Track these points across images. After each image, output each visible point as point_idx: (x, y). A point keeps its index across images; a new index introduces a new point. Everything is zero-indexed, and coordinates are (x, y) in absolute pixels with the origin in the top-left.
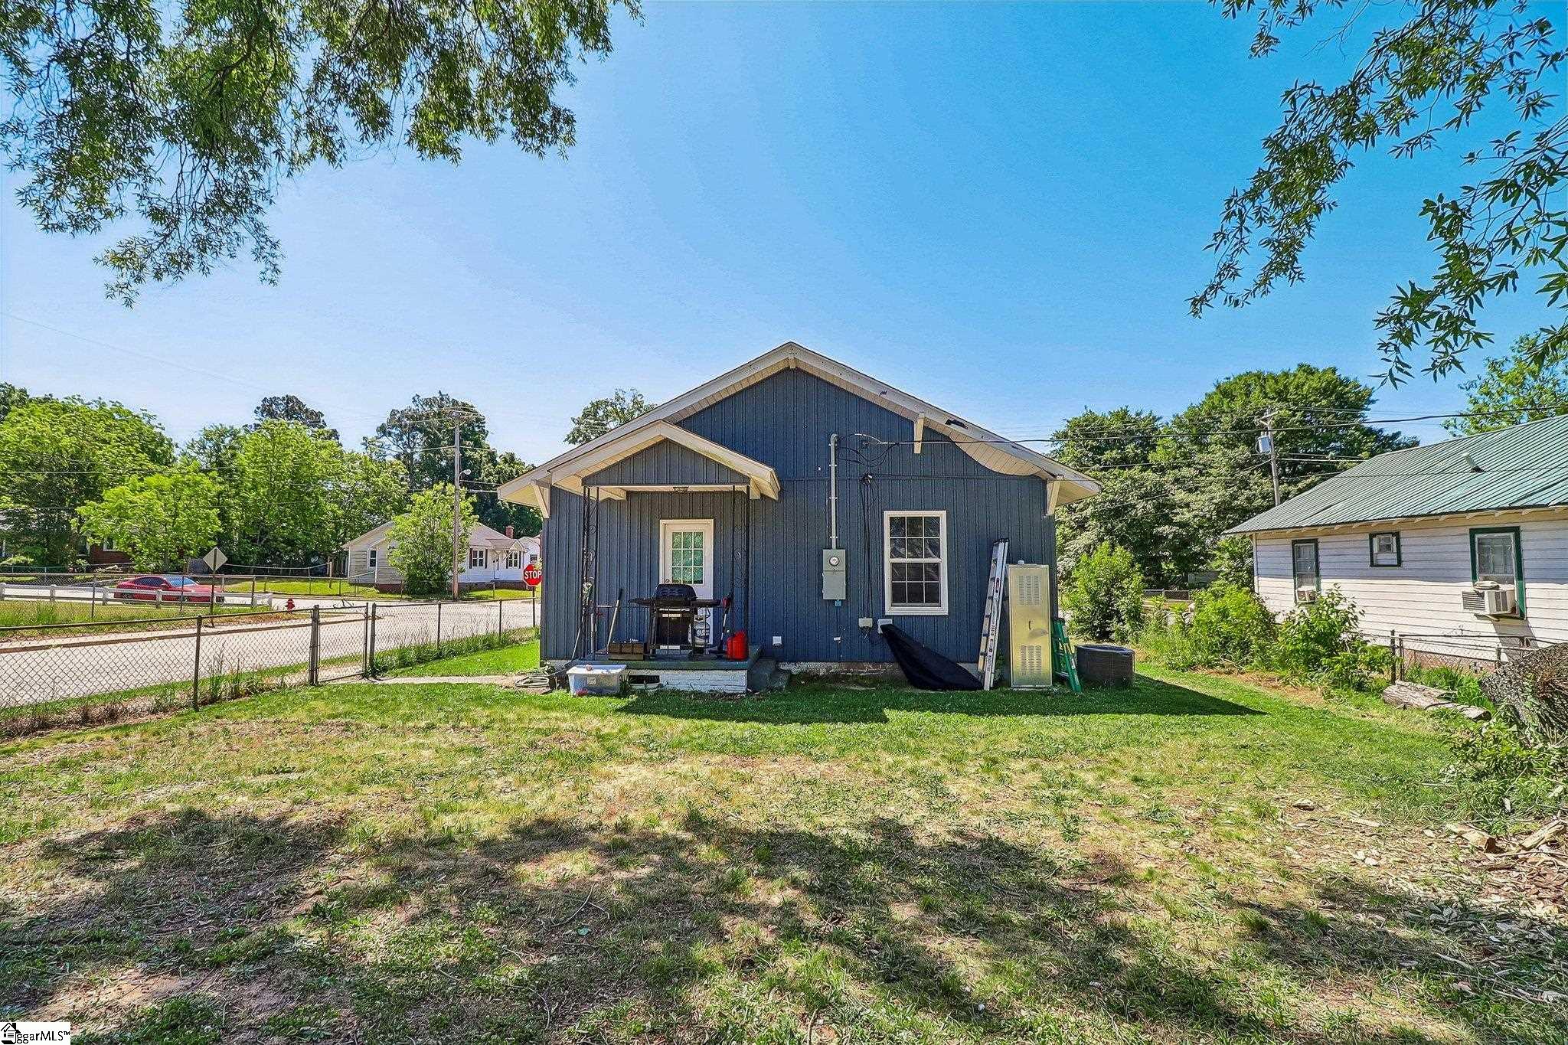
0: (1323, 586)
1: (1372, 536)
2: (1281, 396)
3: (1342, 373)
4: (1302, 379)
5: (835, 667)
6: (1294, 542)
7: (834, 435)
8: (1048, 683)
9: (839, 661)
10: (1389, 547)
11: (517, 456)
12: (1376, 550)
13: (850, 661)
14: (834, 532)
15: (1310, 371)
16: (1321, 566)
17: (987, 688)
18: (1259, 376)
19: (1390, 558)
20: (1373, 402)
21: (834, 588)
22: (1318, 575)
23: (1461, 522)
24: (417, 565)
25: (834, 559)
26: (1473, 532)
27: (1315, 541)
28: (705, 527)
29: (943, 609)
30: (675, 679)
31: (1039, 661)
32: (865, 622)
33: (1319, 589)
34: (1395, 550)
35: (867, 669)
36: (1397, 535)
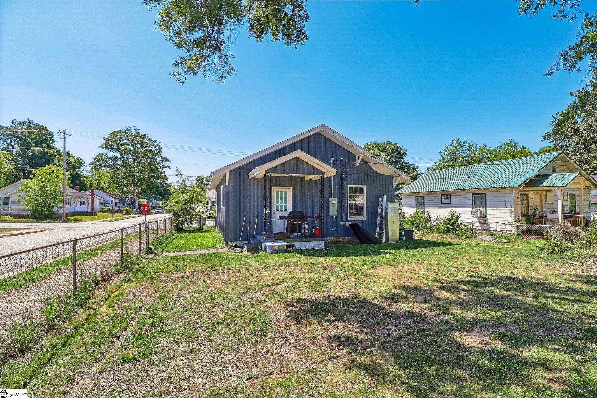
0: (425, 210)
1: (442, 195)
2: (384, 151)
3: (399, 145)
4: (388, 145)
5: (333, 239)
6: (416, 197)
7: (333, 159)
8: (398, 241)
9: (334, 237)
10: (447, 199)
11: (71, 153)
12: (443, 199)
13: (337, 237)
14: (332, 192)
15: (391, 144)
16: (425, 203)
17: (383, 242)
18: (377, 143)
19: (448, 201)
20: (406, 154)
21: (333, 211)
22: (424, 206)
23: (470, 191)
24: (38, 205)
25: (333, 202)
26: (473, 194)
27: (424, 196)
28: (289, 190)
29: (365, 218)
30: (299, 245)
31: (396, 234)
32: (342, 223)
33: (424, 210)
34: (449, 199)
35: (342, 239)
36: (450, 195)
